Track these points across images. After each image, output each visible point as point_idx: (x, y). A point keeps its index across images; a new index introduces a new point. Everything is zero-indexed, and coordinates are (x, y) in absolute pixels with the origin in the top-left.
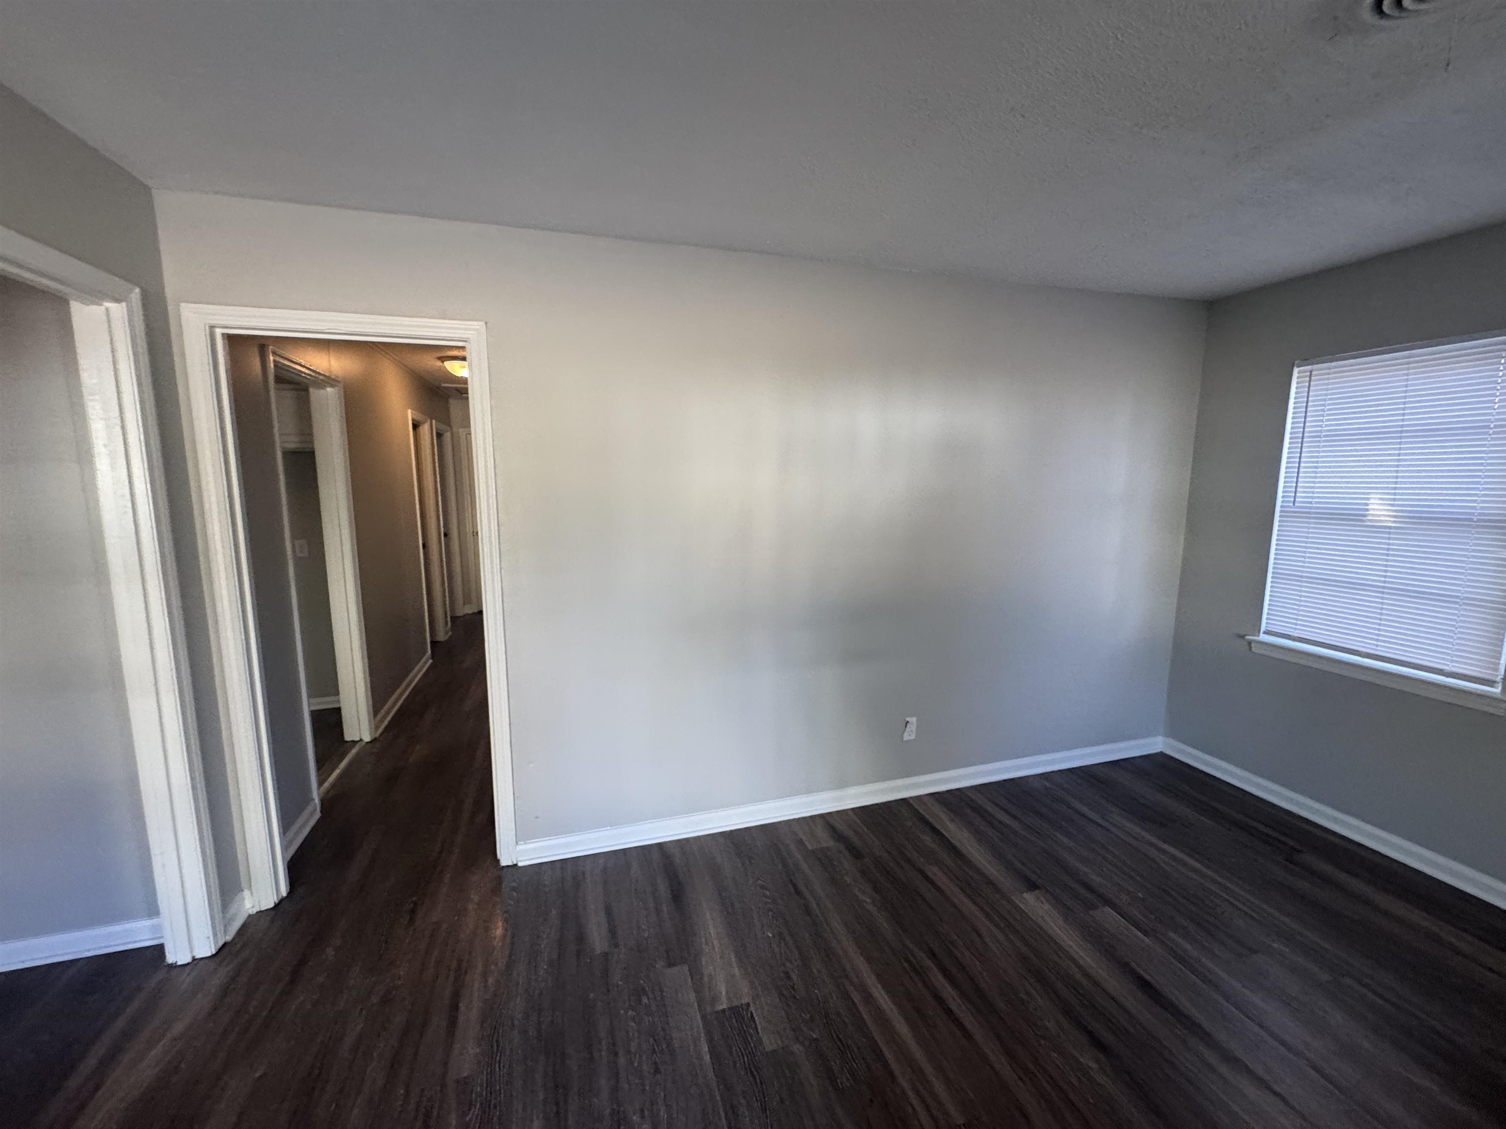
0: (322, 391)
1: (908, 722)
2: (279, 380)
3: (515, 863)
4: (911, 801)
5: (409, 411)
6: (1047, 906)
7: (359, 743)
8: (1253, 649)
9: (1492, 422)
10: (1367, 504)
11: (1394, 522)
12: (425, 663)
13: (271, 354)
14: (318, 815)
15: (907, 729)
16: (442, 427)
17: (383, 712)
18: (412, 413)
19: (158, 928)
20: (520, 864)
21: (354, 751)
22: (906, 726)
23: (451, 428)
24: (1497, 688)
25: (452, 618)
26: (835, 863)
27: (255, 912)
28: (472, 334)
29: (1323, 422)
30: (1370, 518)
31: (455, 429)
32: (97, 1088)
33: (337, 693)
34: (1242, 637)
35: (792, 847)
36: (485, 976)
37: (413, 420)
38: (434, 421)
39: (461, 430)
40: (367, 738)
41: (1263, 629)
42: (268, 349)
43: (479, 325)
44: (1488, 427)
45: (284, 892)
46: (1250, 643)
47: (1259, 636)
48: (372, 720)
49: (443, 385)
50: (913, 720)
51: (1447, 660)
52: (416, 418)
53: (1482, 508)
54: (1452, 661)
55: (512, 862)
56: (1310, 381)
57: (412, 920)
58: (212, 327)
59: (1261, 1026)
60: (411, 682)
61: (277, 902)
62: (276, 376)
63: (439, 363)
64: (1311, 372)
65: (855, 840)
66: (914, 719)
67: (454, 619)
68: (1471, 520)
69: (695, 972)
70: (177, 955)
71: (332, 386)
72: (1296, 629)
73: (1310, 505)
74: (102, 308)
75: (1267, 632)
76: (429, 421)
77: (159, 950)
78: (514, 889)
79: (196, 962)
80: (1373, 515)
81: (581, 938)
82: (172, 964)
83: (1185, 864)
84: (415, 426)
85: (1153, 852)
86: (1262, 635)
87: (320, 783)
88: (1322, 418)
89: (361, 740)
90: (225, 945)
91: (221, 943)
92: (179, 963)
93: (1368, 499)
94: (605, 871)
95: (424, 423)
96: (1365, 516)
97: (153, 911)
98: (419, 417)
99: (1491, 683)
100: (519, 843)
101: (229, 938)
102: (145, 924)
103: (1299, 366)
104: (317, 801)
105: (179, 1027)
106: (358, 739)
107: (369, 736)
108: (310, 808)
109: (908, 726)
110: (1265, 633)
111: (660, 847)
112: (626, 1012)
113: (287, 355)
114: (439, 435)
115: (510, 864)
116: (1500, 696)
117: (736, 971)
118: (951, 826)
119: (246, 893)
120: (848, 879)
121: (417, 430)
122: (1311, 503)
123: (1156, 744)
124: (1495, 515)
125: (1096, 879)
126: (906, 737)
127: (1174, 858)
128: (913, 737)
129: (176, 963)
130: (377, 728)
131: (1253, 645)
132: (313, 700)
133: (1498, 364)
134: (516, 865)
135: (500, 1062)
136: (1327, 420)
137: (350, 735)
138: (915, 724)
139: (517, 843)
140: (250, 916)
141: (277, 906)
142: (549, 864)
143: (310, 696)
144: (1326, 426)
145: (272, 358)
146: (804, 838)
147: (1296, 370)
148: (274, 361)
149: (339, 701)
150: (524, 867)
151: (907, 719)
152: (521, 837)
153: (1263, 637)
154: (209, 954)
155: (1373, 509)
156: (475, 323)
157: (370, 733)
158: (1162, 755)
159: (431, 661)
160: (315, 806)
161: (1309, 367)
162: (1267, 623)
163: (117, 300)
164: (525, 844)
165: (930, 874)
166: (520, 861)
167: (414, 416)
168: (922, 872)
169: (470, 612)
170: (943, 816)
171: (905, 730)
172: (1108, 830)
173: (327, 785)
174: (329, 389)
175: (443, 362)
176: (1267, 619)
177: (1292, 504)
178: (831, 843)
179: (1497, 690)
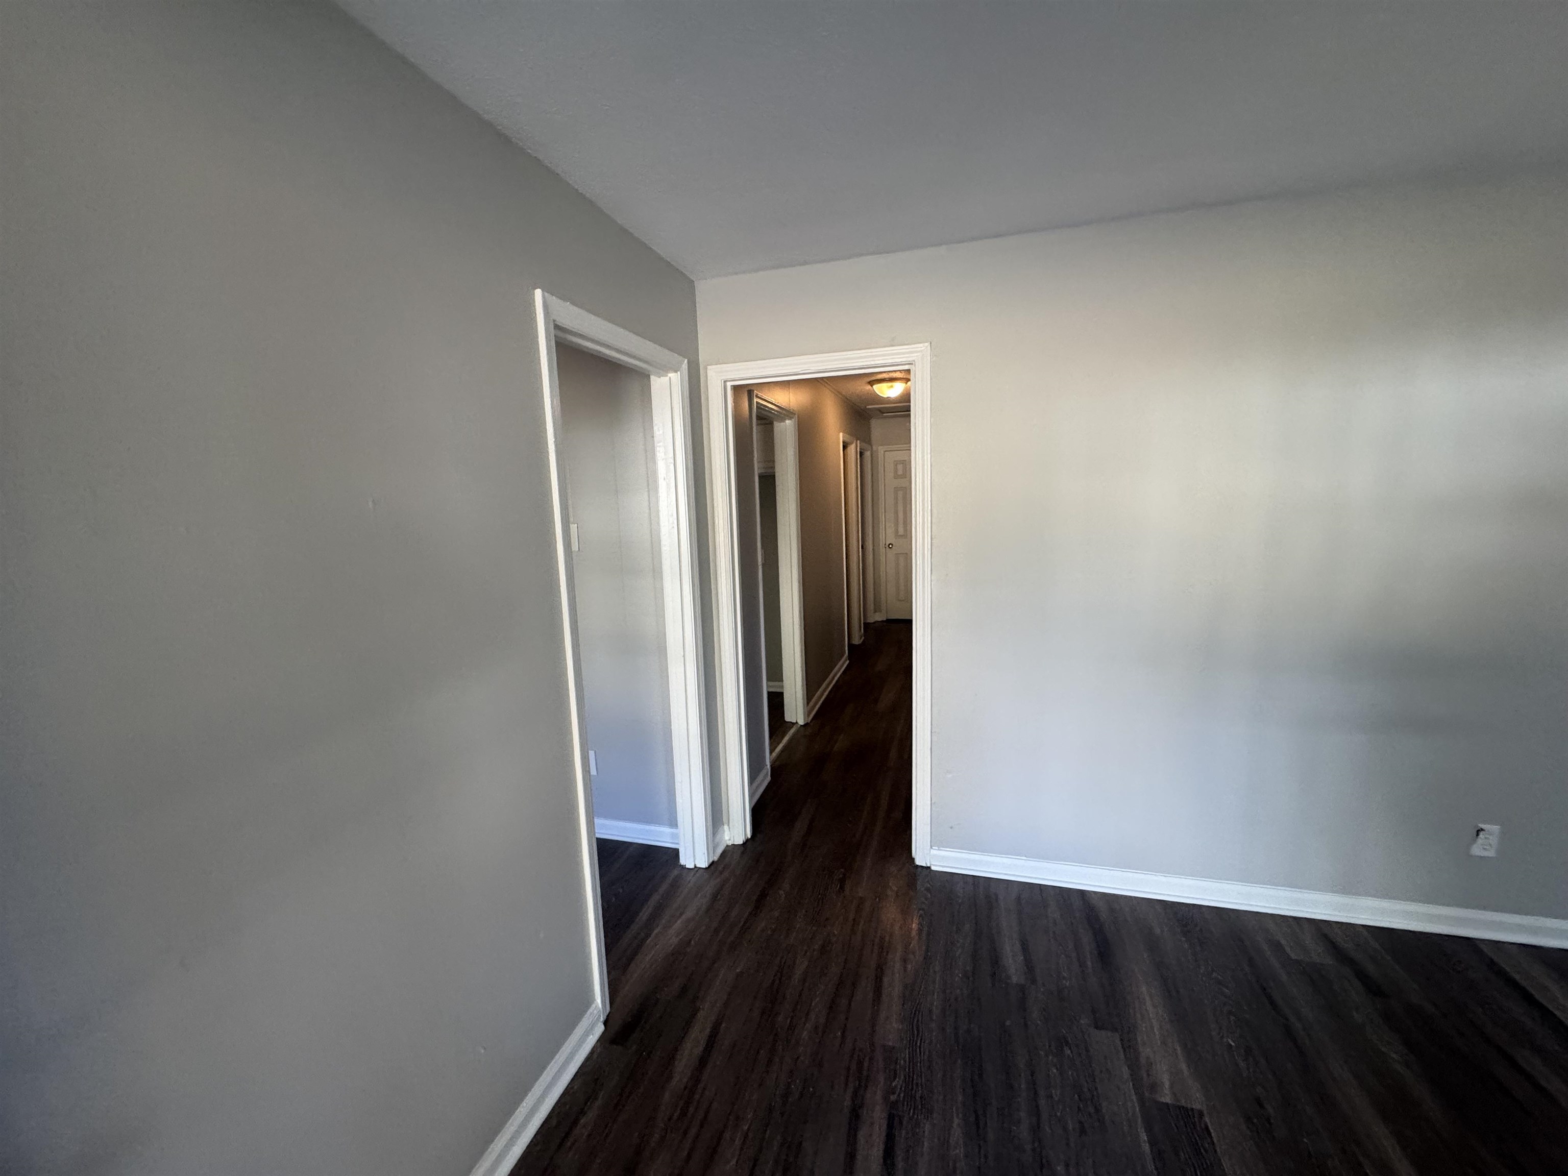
0: (782, 424)
1: (1481, 830)
2: (759, 418)
3: (929, 865)
4: (1481, 946)
5: (841, 434)
7: (796, 725)
12: (843, 664)
13: (755, 397)
14: (769, 778)
15: (1480, 840)
16: (865, 445)
17: (814, 700)
18: (843, 437)
19: (675, 836)
20: (933, 868)
21: (792, 731)
22: (1478, 835)
23: (872, 446)
25: (864, 623)
27: (730, 844)
28: (917, 356)
31: (874, 448)
32: (648, 936)
33: (782, 681)
35: (1265, 947)
36: (905, 961)
37: (843, 442)
38: (858, 441)
39: (880, 448)
40: (801, 722)
42: (753, 393)
43: (924, 347)
45: (749, 836)
48: (806, 708)
49: (868, 407)
50: (1493, 829)
52: (846, 440)
55: (926, 864)
57: (842, 888)
58: (725, 382)
60: (833, 678)
61: (745, 841)
62: (757, 416)
63: (869, 387)
65: (1371, 968)
66: (1495, 828)
67: (866, 625)
69: (1129, 1047)
70: (687, 860)
71: (790, 418)
74: (668, 378)
76: (855, 441)
77: (676, 852)
78: (928, 890)
79: (696, 869)
81: (996, 960)
82: (683, 865)
84: (845, 447)
87: (771, 752)
89: (797, 723)
90: (713, 862)
91: (711, 861)
92: (687, 866)
94: (1019, 899)
95: (852, 443)
97: (673, 823)
98: (848, 438)
100: (934, 848)
101: (716, 859)
102: (667, 830)
104: (769, 766)
105: (689, 913)
106: (795, 722)
107: (803, 721)
108: (764, 772)
109: (1482, 836)
111: (1082, 894)
112: (1047, 1056)
113: (765, 397)
114: (861, 454)
115: (924, 865)
117: (1184, 1066)
119: (726, 827)
120: (1358, 1016)
121: (845, 451)
126: (1477, 850)
128: (1491, 853)
129: (685, 865)
130: (808, 715)
132: (771, 684)
134: (929, 868)
135: (920, 1047)
137: (789, 717)
138: (1496, 835)
139: (931, 847)
140: (727, 846)
141: (744, 844)
142: (961, 876)
143: (768, 680)
145: (755, 400)
146: (1283, 942)
148: (757, 402)
149: (782, 687)
150: (937, 871)
151: (1481, 826)
152: (936, 842)
154: (704, 867)
156: (921, 345)
157: (804, 719)
159: (848, 662)
160: (768, 769)
163: (676, 371)
164: (938, 850)
166: (934, 865)
167: (845, 439)
169: (880, 619)
171: (1475, 840)
173: (774, 754)
174: (787, 422)
175: (872, 386)
178: (1329, 961)
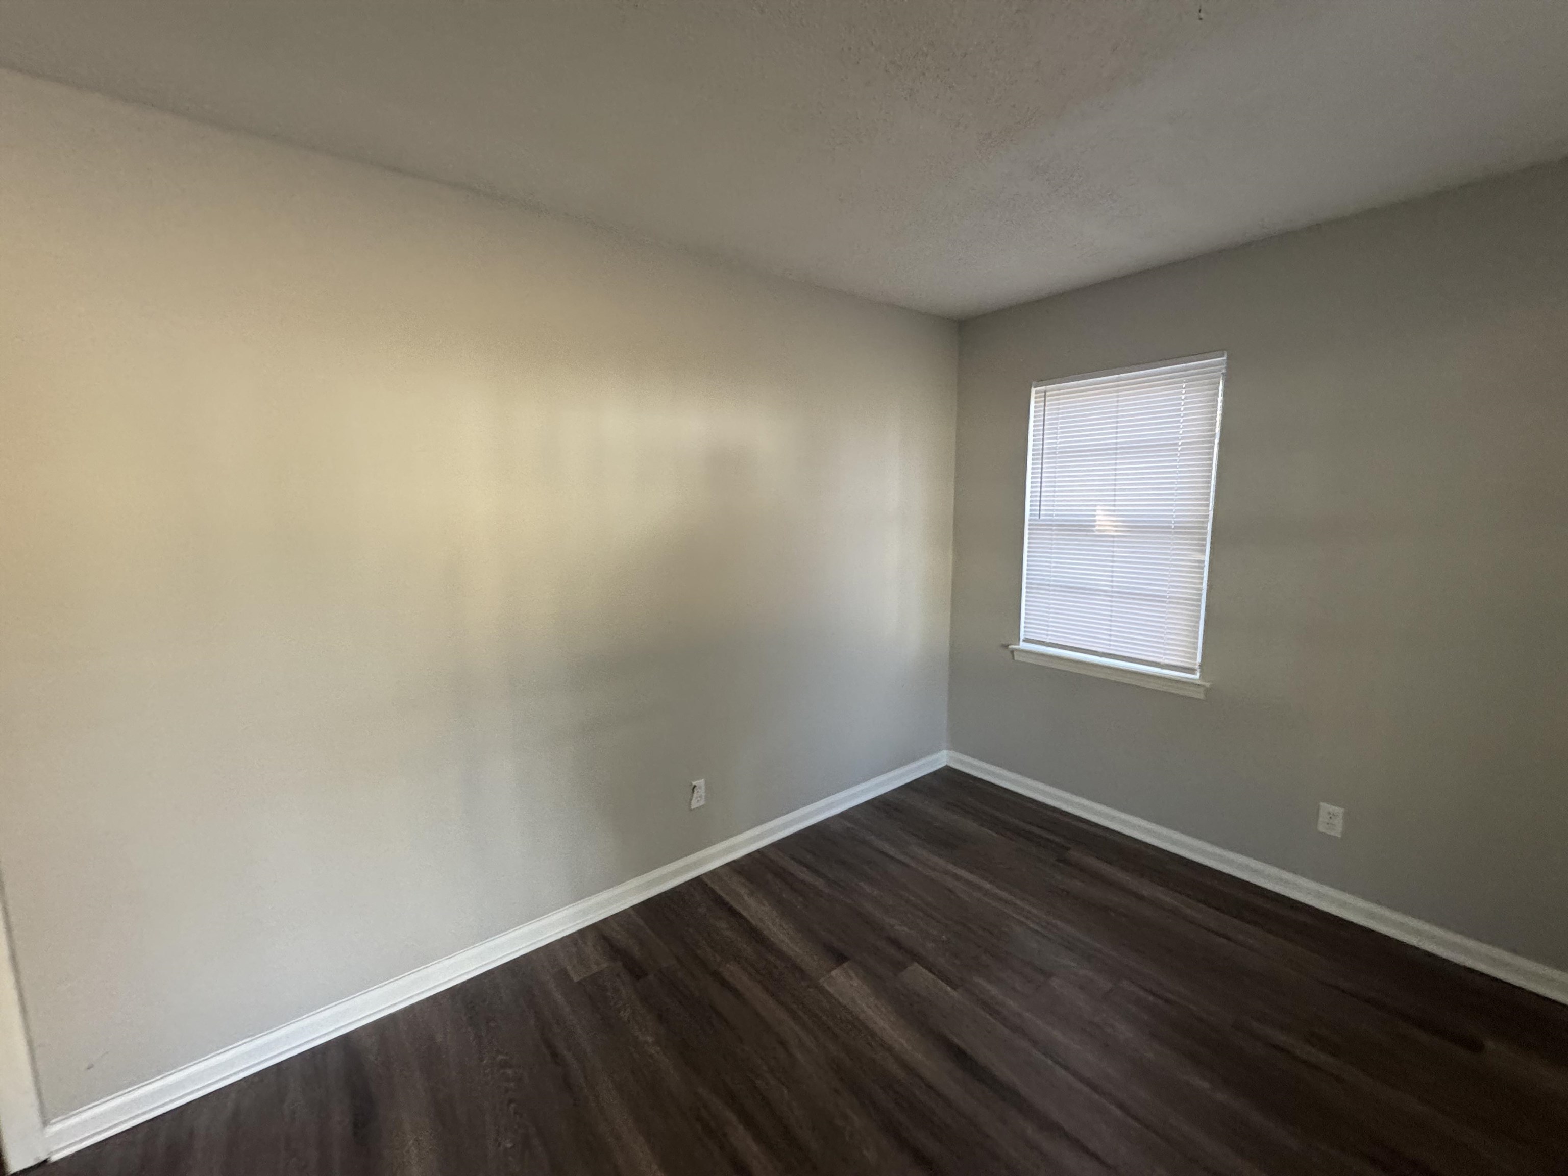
1: (695, 786)
3: (43, 1158)
4: (706, 880)
6: (856, 982)
8: (1016, 658)
9: (1180, 440)
10: (1094, 516)
11: (1116, 531)
15: (695, 795)
20: (54, 1158)
22: (693, 791)
24: (1196, 675)
26: (609, 994)
29: (1057, 439)
30: (1097, 528)
34: (1006, 646)
35: (552, 985)
41: (1022, 637)
44: (1176, 444)
46: (1012, 652)
47: (1019, 645)
50: (701, 783)
51: (1160, 653)
53: (1177, 517)
54: (1165, 654)
55: (37, 1159)
56: (1045, 401)
59: (1066, 1068)
64: (1045, 392)
68: (1169, 527)
72: (1047, 635)
73: (1051, 518)
75: (1027, 640)
80: (1100, 525)
83: (980, 888)
85: (950, 882)
86: (1022, 643)
88: (1055, 436)
93: (1095, 511)
96: (1094, 526)
99: (1191, 671)
103: (1035, 387)
109: (695, 791)
110: (1024, 641)
115: (31, 1163)
116: (1199, 683)
118: (751, 902)
120: (625, 1015)
122: (1052, 515)
123: (942, 759)
124: (1189, 522)
125: (901, 930)
126: (694, 804)
127: (968, 882)
128: (702, 803)
131: (1015, 653)
133: (1181, 389)
134: (45, 1161)
136: (1061, 438)
138: (704, 787)
142: (120, 1136)
144: (1061, 443)
146: (568, 967)
147: (1033, 390)
150: (63, 1159)
151: (694, 783)
153: (1023, 645)
155: (1099, 520)
158: (948, 769)
161: (1043, 388)
162: (1025, 631)
164: (60, 1121)
165: (727, 975)
166: (54, 1154)
168: (717, 976)
170: (743, 891)
171: (692, 796)
172: (908, 866)
176: (1025, 627)
177: (1038, 518)
178: (605, 965)
179: (1197, 676)
